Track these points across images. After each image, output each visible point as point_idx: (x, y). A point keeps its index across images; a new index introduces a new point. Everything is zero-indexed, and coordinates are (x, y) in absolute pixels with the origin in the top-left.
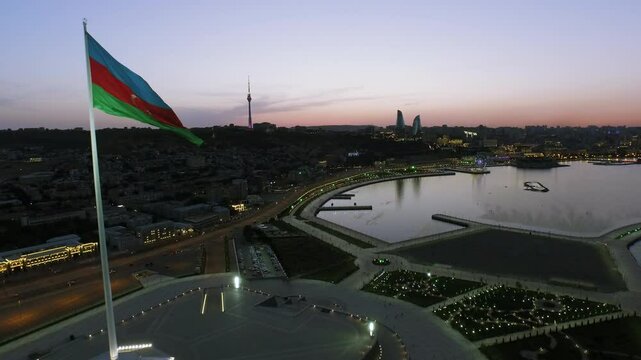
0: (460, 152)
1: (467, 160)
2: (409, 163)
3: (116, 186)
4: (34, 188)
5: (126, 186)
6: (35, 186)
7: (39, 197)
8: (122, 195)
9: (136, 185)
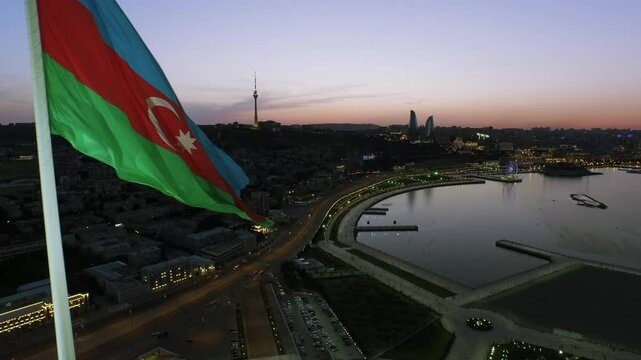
0: (480, 157)
1: (489, 165)
2: (432, 169)
3: (112, 199)
4: (12, 202)
5: (124, 197)
6: (14, 198)
7: (18, 213)
8: (121, 210)
9: (137, 197)
